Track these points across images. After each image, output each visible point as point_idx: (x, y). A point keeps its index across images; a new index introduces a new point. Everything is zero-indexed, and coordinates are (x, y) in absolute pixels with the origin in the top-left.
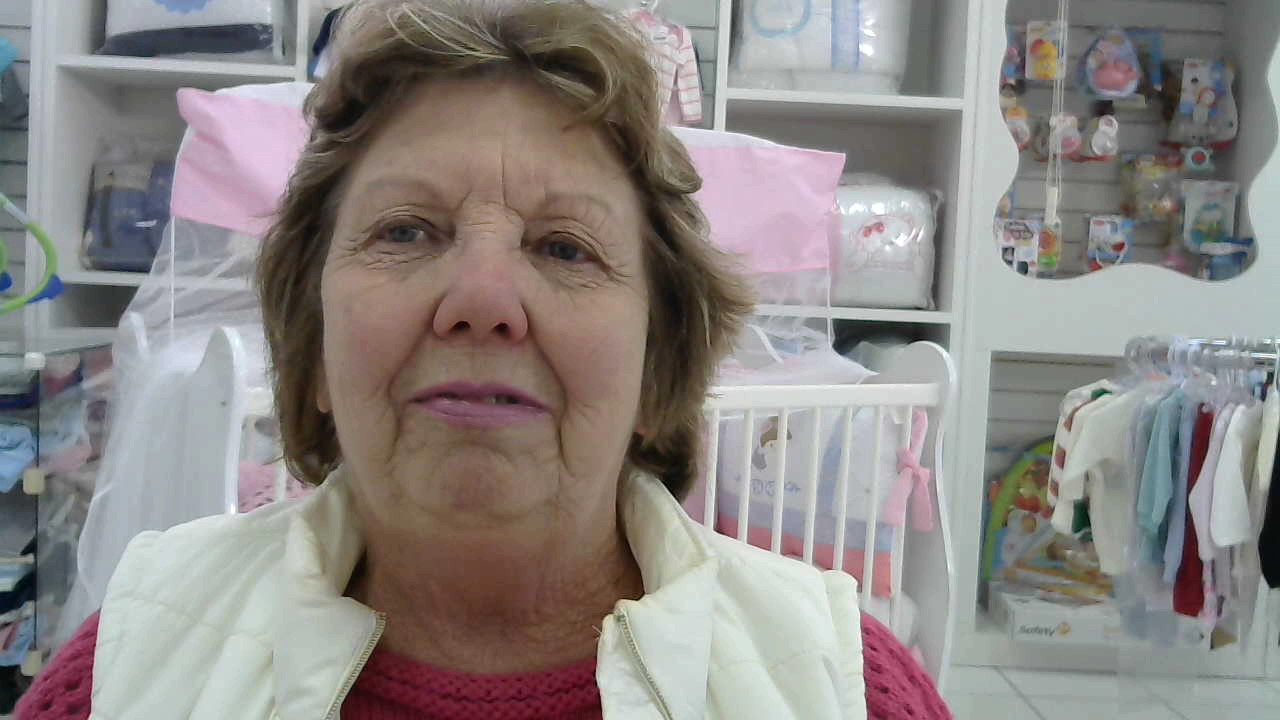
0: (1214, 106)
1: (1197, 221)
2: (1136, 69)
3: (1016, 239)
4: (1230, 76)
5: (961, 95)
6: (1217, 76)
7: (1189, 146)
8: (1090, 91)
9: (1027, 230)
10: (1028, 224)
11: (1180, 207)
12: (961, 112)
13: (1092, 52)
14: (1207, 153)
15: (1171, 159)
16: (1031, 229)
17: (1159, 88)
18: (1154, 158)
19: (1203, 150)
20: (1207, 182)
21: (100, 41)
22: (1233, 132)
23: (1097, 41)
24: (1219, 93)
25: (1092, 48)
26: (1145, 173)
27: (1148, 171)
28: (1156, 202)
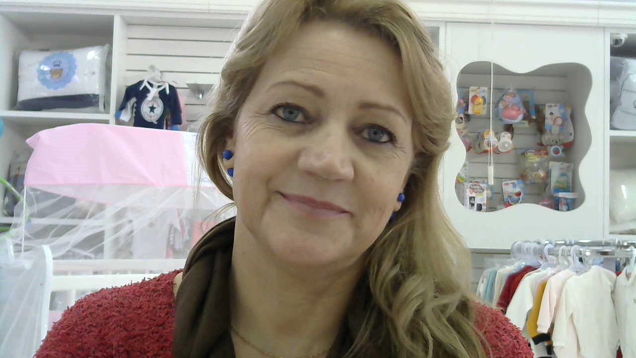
0: (562, 125)
1: (557, 182)
2: (522, 109)
3: (476, 192)
4: (569, 111)
6: (562, 111)
7: (552, 146)
8: (501, 120)
9: (481, 188)
10: (481, 185)
11: (548, 174)
13: (501, 101)
14: (560, 149)
15: (542, 152)
16: (483, 188)
17: (534, 117)
18: (533, 151)
19: (558, 147)
20: (561, 163)
21: (14, 103)
22: (571, 138)
23: (503, 96)
24: (564, 120)
25: (501, 99)
26: (530, 159)
27: (531, 158)
28: (536, 173)
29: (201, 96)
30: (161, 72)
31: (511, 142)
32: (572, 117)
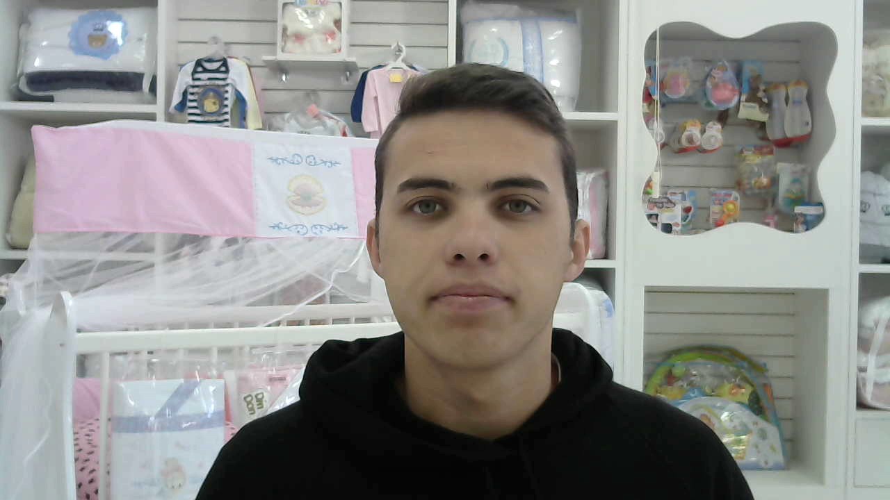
1: (788, 190)
3: (661, 208)
4: (805, 91)
5: (616, 111)
8: (709, 104)
9: (670, 201)
10: (670, 198)
11: (774, 181)
12: (616, 122)
13: (708, 78)
15: (765, 150)
16: (673, 201)
18: (753, 149)
20: (792, 164)
22: (809, 129)
23: (711, 70)
25: (708, 75)
26: (749, 160)
27: (751, 158)
28: (756, 179)
29: (284, 78)
30: (226, 44)
31: (720, 136)
32: (809, 99)
